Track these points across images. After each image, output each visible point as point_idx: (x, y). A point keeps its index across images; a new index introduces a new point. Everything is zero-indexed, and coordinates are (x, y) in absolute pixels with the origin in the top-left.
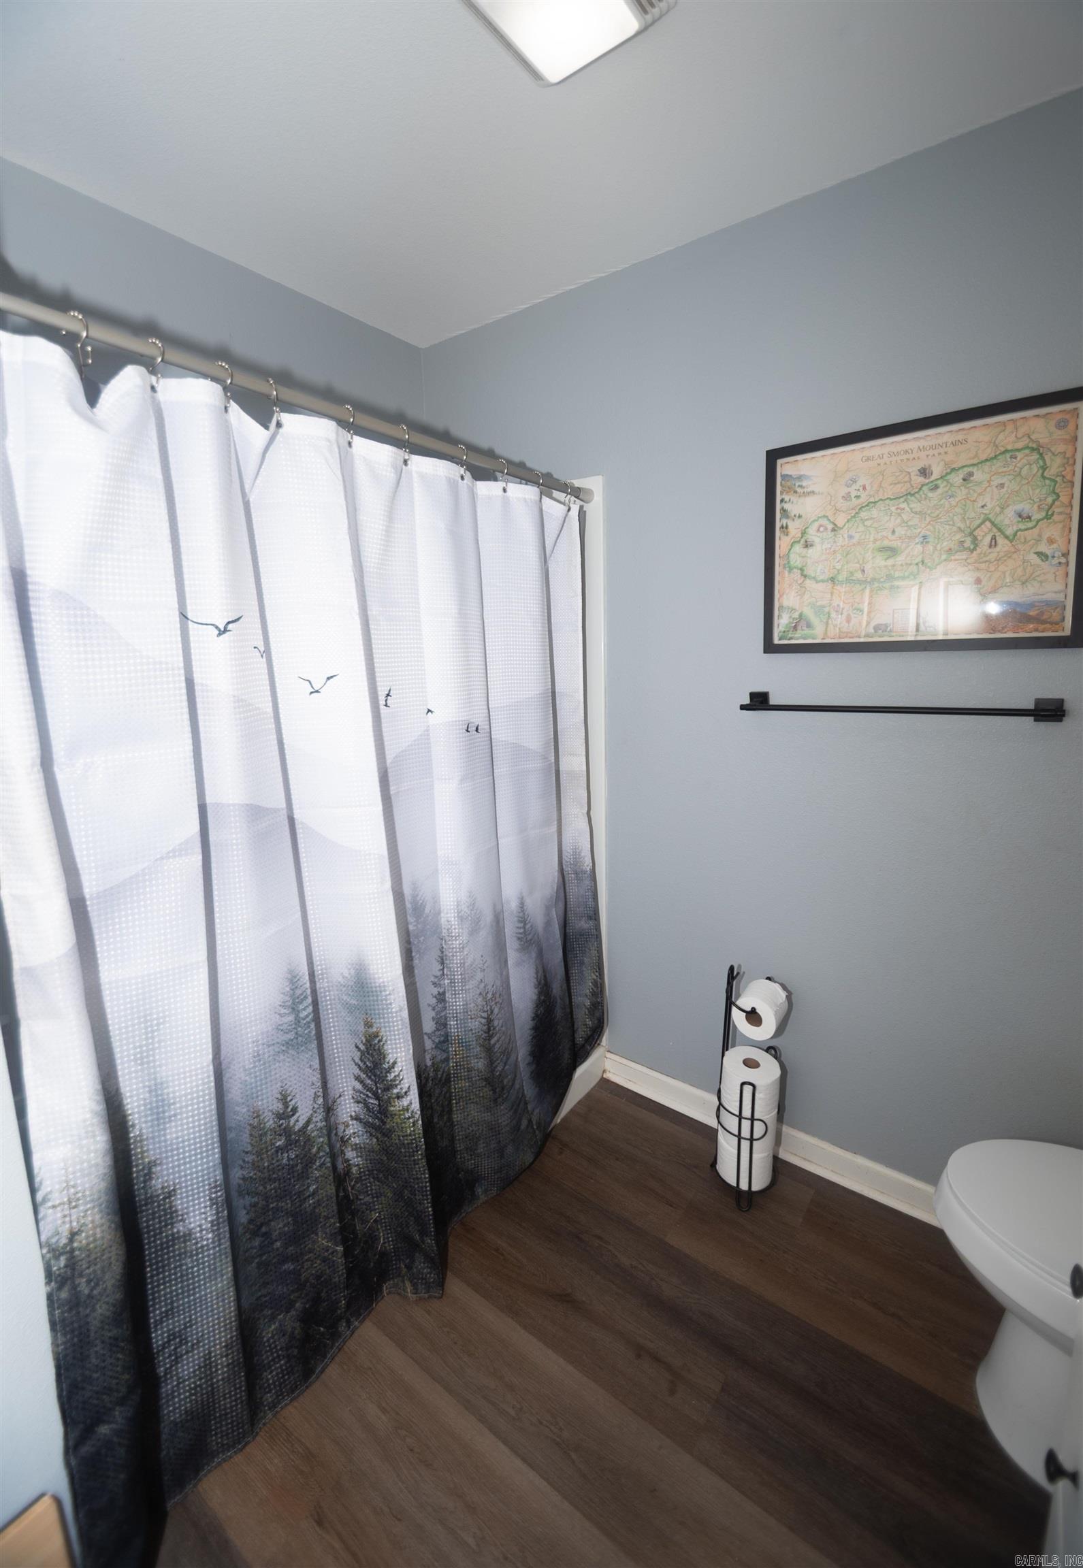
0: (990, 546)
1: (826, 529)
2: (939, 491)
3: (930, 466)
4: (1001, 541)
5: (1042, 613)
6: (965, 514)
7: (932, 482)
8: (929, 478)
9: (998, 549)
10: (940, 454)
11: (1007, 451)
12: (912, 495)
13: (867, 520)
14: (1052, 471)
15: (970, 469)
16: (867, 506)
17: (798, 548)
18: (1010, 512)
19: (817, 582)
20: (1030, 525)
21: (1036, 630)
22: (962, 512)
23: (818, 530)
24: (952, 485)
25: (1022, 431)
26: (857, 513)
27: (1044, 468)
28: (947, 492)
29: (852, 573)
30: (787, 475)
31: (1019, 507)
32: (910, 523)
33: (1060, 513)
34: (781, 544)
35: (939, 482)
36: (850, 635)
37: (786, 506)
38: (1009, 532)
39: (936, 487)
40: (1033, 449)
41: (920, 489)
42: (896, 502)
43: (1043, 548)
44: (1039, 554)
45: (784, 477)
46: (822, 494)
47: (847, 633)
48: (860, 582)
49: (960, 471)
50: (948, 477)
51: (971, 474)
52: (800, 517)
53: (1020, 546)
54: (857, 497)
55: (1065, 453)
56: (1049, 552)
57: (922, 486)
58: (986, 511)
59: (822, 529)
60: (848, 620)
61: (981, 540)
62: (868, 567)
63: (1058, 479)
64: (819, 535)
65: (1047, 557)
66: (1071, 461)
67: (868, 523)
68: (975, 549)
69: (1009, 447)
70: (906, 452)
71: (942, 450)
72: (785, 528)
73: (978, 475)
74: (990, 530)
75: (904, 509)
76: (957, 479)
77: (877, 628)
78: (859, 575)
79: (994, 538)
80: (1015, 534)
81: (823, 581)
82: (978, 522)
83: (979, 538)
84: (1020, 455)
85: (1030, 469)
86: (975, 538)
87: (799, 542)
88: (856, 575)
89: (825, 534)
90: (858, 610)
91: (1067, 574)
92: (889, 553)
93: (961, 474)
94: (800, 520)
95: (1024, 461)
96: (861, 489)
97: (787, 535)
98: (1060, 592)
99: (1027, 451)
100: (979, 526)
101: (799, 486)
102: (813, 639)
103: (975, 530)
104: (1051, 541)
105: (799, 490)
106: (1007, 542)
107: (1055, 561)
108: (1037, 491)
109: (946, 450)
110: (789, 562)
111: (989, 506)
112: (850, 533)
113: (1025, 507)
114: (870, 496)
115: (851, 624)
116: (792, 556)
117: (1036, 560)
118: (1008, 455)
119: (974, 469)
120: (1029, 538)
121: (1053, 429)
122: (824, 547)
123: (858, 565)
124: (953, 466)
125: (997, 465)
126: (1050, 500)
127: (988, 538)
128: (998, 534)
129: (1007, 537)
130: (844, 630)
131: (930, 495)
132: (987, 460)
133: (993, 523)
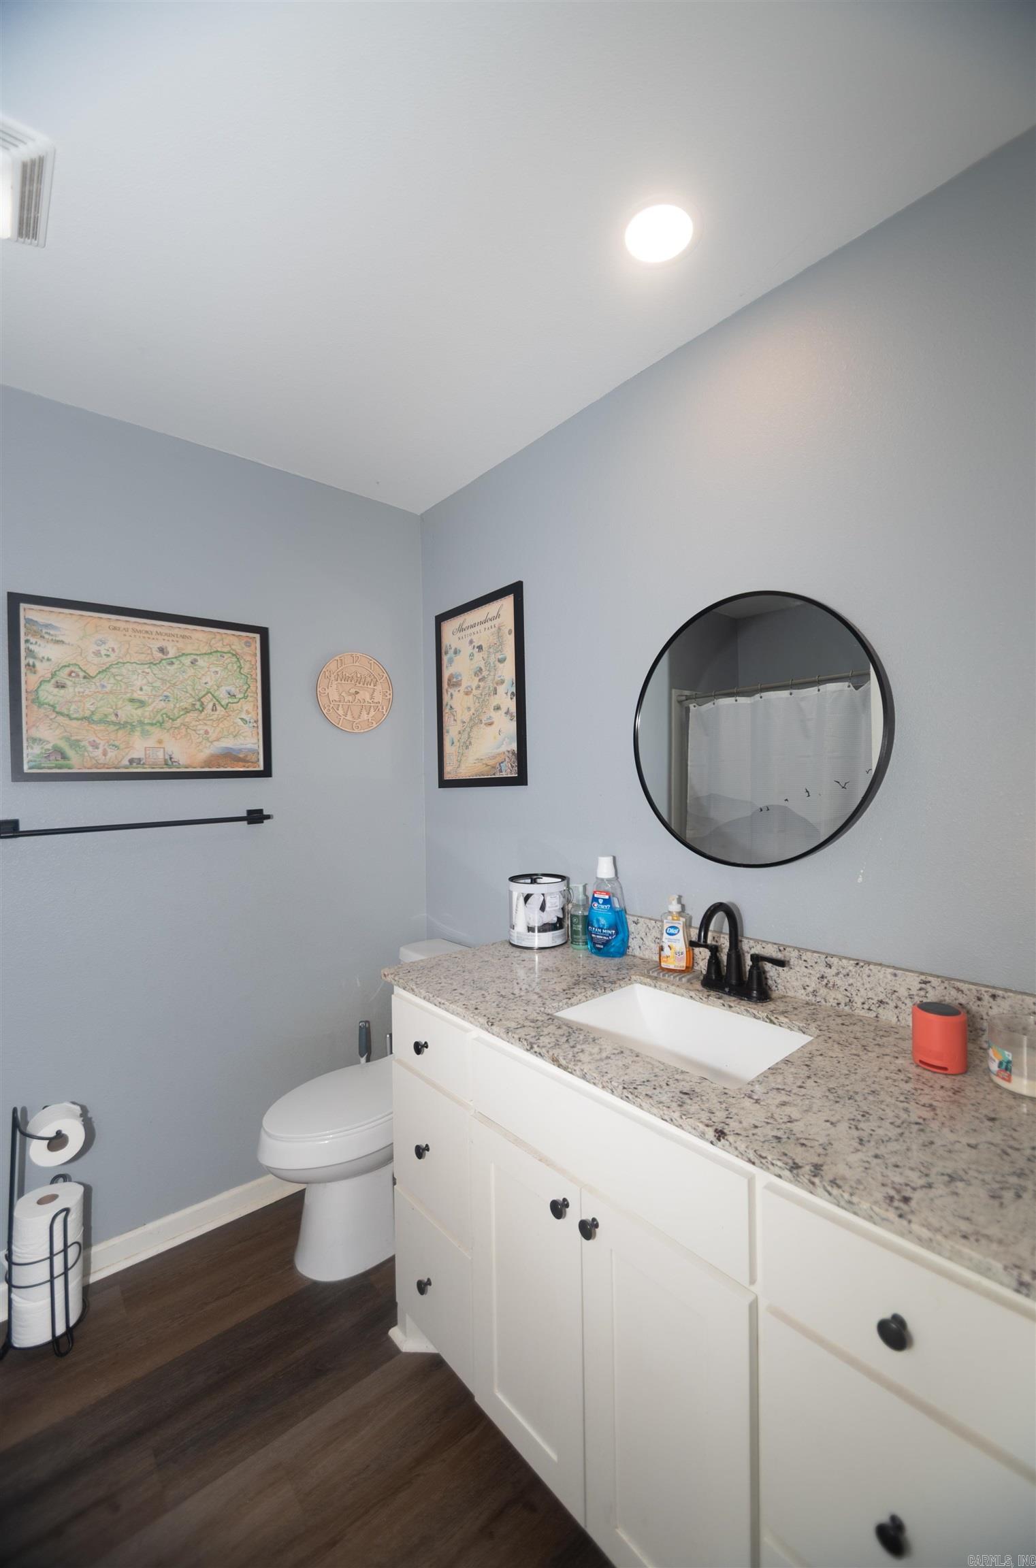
0: (213, 710)
1: (78, 676)
2: (175, 666)
3: (166, 647)
4: (219, 707)
5: (246, 756)
6: (195, 685)
7: (169, 659)
8: (166, 655)
9: (217, 713)
10: (173, 641)
11: (217, 651)
12: (155, 664)
13: (117, 675)
14: (245, 671)
15: (195, 657)
16: (116, 664)
17: (49, 687)
18: (224, 689)
19: (71, 719)
20: (236, 700)
21: (244, 766)
22: (192, 684)
23: (70, 675)
24: (183, 664)
25: (226, 641)
26: (107, 668)
27: (240, 668)
28: (180, 668)
29: (106, 716)
30: (32, 620)
31: (228, 688)
32: (154, 685)
33: (251, 697)
34: (28, 681)
35: (174, 660)
36: (106, 766)
37: (32, 647)
38: (223, 703)
39: (172, 663)
40: (233, 655)
41: (160, 662)
42: (142, 667)
43: (244, 716)
44: (242, 719)
45: (28, 621)
46: (72, 645)
47: (105, 764)
48: (114, 723)
49: (188, 657)
50: (180, 658)
51: (196, 660)
52: (48, 660)
53: (231, 713)
54: (108, 656)
55: (250, 661)
56: (247, 719)
57: (162, 660)
58: (208, 686)
59: (73, 674)
60: (105, 754)
61: (207, 705)
62: (120, 712)
63: (249, 676)
64: (71, 679)
65: (246, 722)
66: (255, 667)
67: (119, 678)
68: (203, 711)
69: (219, 650)
70: (147, 632)
71: (175, 639)
72: (31, 667)
73: (201, 662)
74: (212, 700)
75: (148, 673)
76: (187, 661)
77: (131, 761)
78: (113, 718)
79: (214, 705)
80: (227, 705)
81: (77, 719)
82: (204, 693)
83: (205, 704)
84: (226, 656)
85: (232, 666)
86: (202, 704)
87: (49, 681)
88: (110, 717)
89: (77, 679)
90: (113, 745)
91: (258, 734)
92: (138, 704)
93: (190, 659)
94: (48, 663)
95: (228, 660)
96: (110, 650)
97: (35, 673)
98: (255, 744)
99: (230, 655)
100: (204, 696)
101: (46, 633)
102: (69, 768)
103: (202, 698)
104: (248, 712)
105: (47, 636)
106: (222, 709)
107: (251, 725)
108: (238, 681)
109: (177, 639)
110: (38, 698)
111: (210, 684)
112: (102, 683)
113: (233, 690)
114: (120, 658)
115: (108, 757)
116: (41, 693)
117: (240, 723)
118: (219, 654)
119: (198, 658)
120: (235, 709)
121: (244, 646)
122: (76, 690)
123: (112, 710)
124: (183, 652)
125: (213, 658)
126: (245, 687)
127: (210, 705)
128: (217, 703)
129: (222, 706)
130: (100, 762)
131: (168, 667)
132: (205, 654)
133: (213, 695)
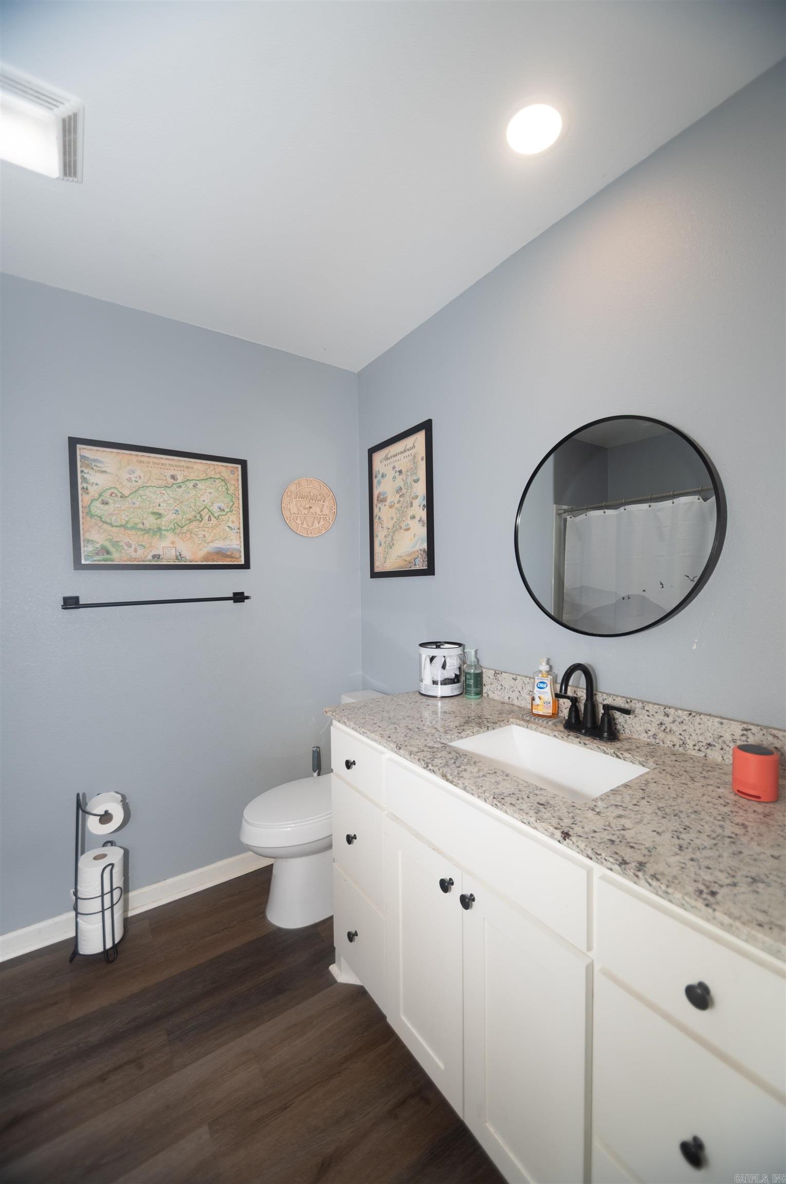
0: (209, 520)
1: (116, 496)
2: (182, 489)
3: (176, 475)
4: (213, 518)
5: (232, 553)
6: (196, 502)
7: (178, 483)
8: (176, 481)
9: (212, 522)
10: (181, 470)
11: (211, 478)
12: (168, 488)
13: (143, 495)
14: (231, 492)
15: (196, 482)
16: (142, 487)
17: (97, 504)
18: (216, 506)
19: (112, 526)
20: (224, 513)
21: (231, 561)
22: (194, 501)
23: (111, 495)
24: (188, 488)
25: (217, 470)
26: (136, 490)
27: (227, 489)
28: (186, 490)
29: (136, 524)
30: (85, 456)
31: (219, 504)
32: (168, 502)
33: (235, 511)
34: (83, 499)
35: (182, 484)
36: (137, 560)
37: (85, 476)
38: (216, 515)
39: (180, 487)
40: (222, 480)
41: (172, 486)
42: (159, 489)
43: (230, 524)
44: (229, 527)
45: (83, 457)
46: (112, 474)
47: (135, 559)
48: (141, 529)
49: (191, 482)
50: (186, 483)
51: (197, 484)
52: (97, 484)
53: (221, 523)
54: (136, 481)
55: (234, 485)
56: (232, 527)
57: (173, 484)
58: (205, 503)
59: (113, 495)
60: (136, 551)
61: (204, 517)
62: (145, 522)
63: (233, 495)
64: (112, 498)
65: (232, 529)
66: (237, 489)
67: (144, 497)
68: (201, 521)
69: (213, 477)
70: (163, 464)
71: (182, 469)
72: (85, 490)
73: (200, 486)
74: (208, 513)
75: (164, 494)
76: (190, 485)
77: (154, 557)
78: (141, 526)
79: (210, 517)
80: (218, 517)
81: (117, 526)
82: (203, 508)
83: (203, 516)
84: (217, 481)
85: (222, 488)
86: (201, 516)
87: (97, 500)
88: (138, 525)
89: (116, 498)
90: (141, 545)
91: (240, 538)
92: (158, 516)
93: (192, 483)
94: (97, 487)
95: (219, 484)
96: (138, 477)
97: (88, 494)
98: (238, 545)
99: (220, 480)
100: (203, 510)
101: (95, 465)
102: (112, 561)
103: (201, 511)
104: (233, 522)
105: (95, 468)
106: (216, 520)
107: (235, 531)
108: (226, 499)
109: (184, 469)
110: (90, 511)
111: (206, 501)
112: (133, 501)
113: (223, 506)
114: (144, 483)
115: (138, 553)
116: (92, 508)
117: (228, 529)
118: (213, 480)
119: (198, 482)
120: (224, 519)
121: (230, 473)
122: (116, 506)
123: (139, 520)
124: (188, 478)
125: (208, 483)
126: (231, 504)
127: (207, 517)
128: (211, 515)
129: (215, 518)
130: (133, 557)
131: (177, 489)
132: (203, 480)
133: (208, 510)
